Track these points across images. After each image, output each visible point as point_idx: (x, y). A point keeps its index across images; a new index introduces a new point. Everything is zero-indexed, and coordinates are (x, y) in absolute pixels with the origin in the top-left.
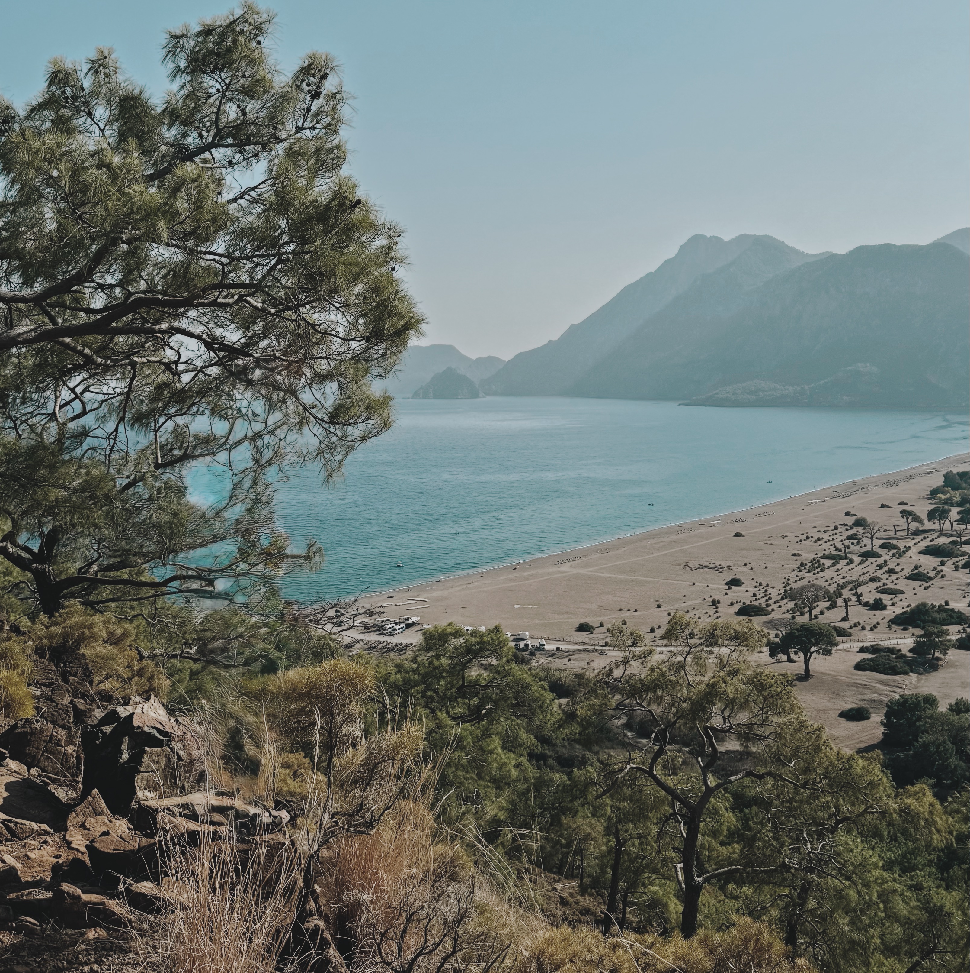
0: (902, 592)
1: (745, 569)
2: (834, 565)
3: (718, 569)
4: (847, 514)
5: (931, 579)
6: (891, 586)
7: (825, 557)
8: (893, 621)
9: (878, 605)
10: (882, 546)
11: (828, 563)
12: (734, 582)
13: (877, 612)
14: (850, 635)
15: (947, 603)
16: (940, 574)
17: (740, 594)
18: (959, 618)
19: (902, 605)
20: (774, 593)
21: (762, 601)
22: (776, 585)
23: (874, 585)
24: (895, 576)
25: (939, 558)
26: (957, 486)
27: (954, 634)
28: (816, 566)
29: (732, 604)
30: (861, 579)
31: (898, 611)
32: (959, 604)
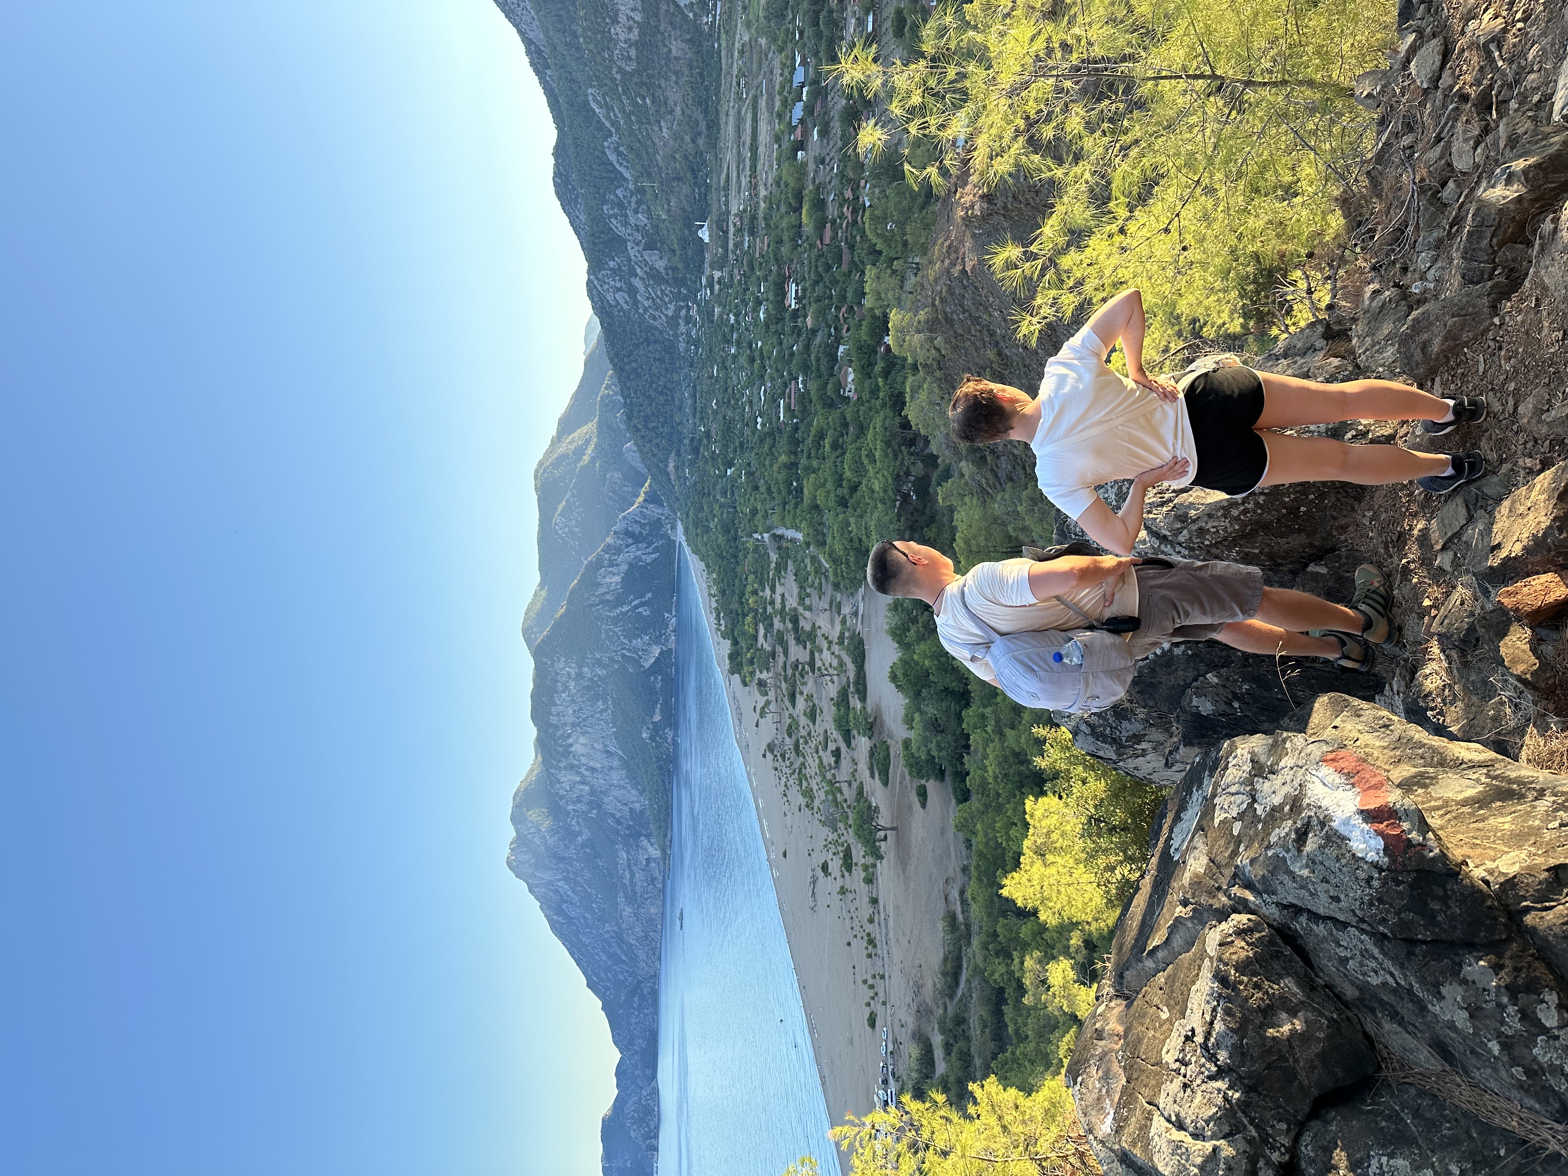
0: (826, 731)
1: (814, 855)
2: (806, 779)
3: (814, 882)
4: (764, 756)
5: (814, 705)
6: (821, 738)
7: (801, 785)
8: (849, 745)
9: (837, 753)
10: (790, 736)
11: (805, 784)
12: (825, 867)
13: (842, 756)
14: (861, 783)
15: (832, 699)
16: (810, 698)
17: (835, 865)
18: (843, 695)
19: (835, 734)
20: (832, 837)
21: (840, 849)
22: (825, 833)
23: (821, 753)
24: (813, 733)
25: (798, 695)
26: (740, 664)
27: (855, 702)
28: (808, 794)
29: (843, 876)
30: (817, 761)
31: (840, 739)
32: (832, 690)
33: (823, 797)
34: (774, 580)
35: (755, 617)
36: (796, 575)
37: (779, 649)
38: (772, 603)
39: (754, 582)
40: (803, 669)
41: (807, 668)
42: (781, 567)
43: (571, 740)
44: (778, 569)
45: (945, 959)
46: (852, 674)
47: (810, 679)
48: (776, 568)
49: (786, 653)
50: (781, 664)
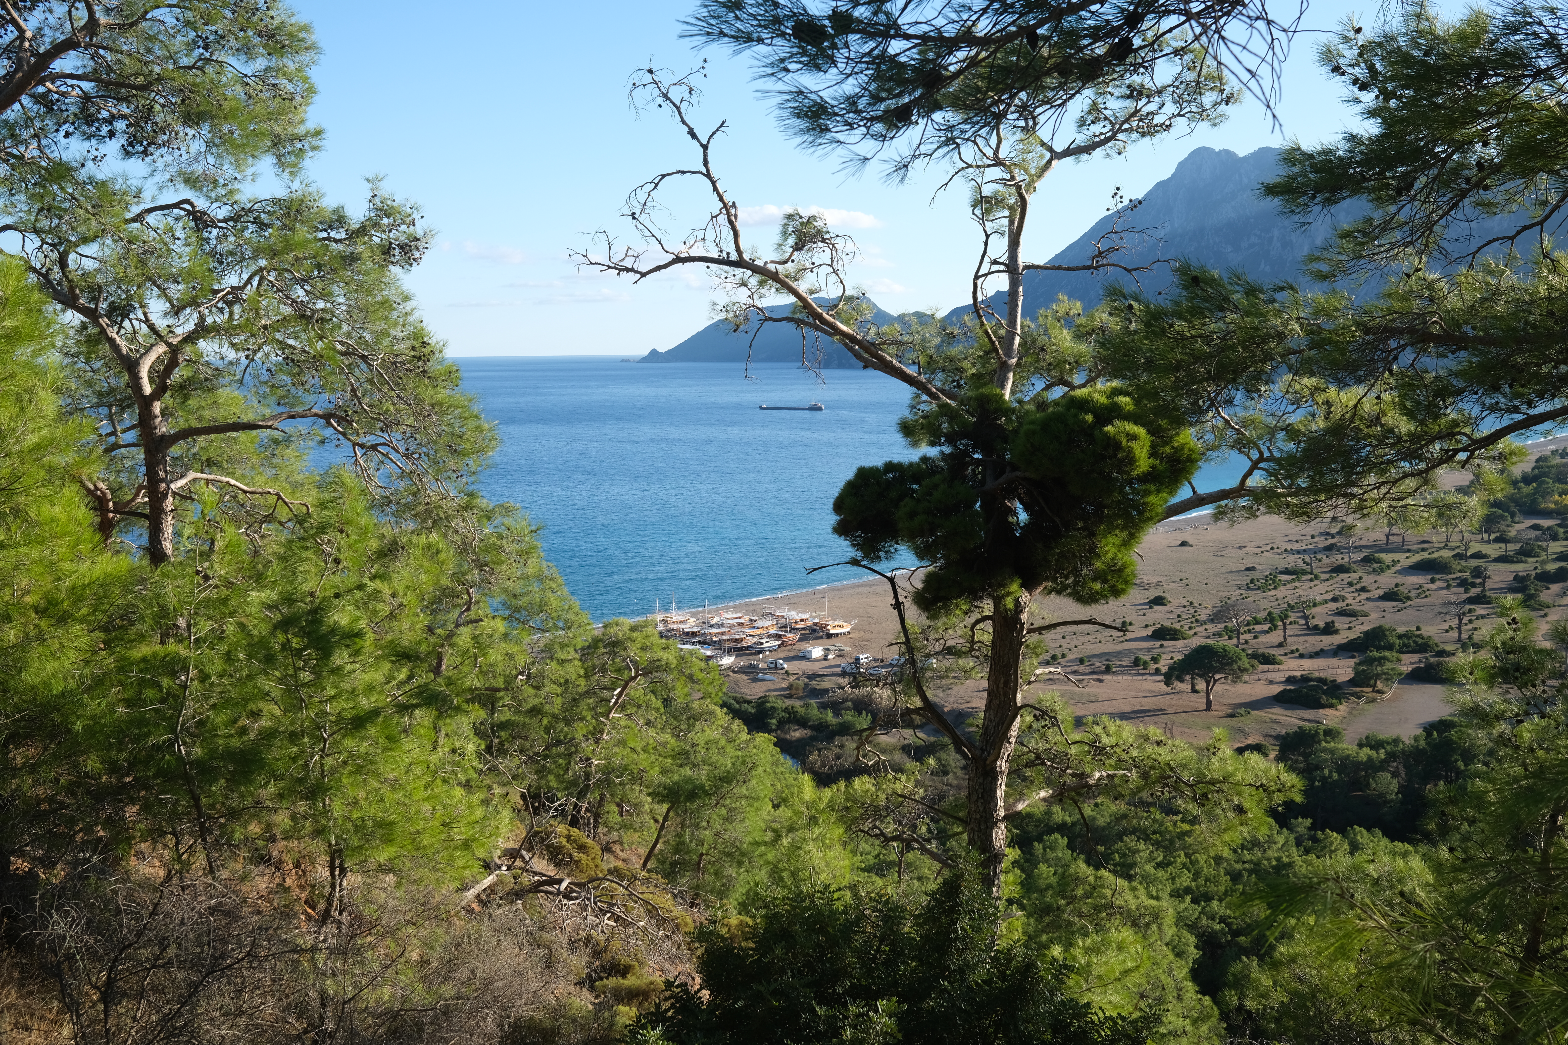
0: (1366, 615)
1: (1180, 587)
2: (1293, 581)
5: (1409, 600)
6: (1355, 607)
8: (1341, 648)
9: (1329, 629)
10: (1362, 560)
12: (1159, 601)
13: (1323, 637)
14: (1280, 663)
15: (1418, 628)
16: (1422, 592)
17: (1159, 616)
18: (1423, 646)
19: (1361, 628)
20: (1203, 615)
21: (1185, 625)
22: (1210, 606)
23: (1333, 606)
24: (1365, 595)
25: (1427, 576)
27: (1408, 663)
28: (1271, 581)
29: (1147, 626)
30: (1318, 599)
31: (1353, 635)
32: (1433, 630)
33: (1264, 604)
37: (1513, 547)
40: (1474, 585)
41: (1474, 591)
47: (1457, 594)
49: (1503, 559)
50: (1486, 549)
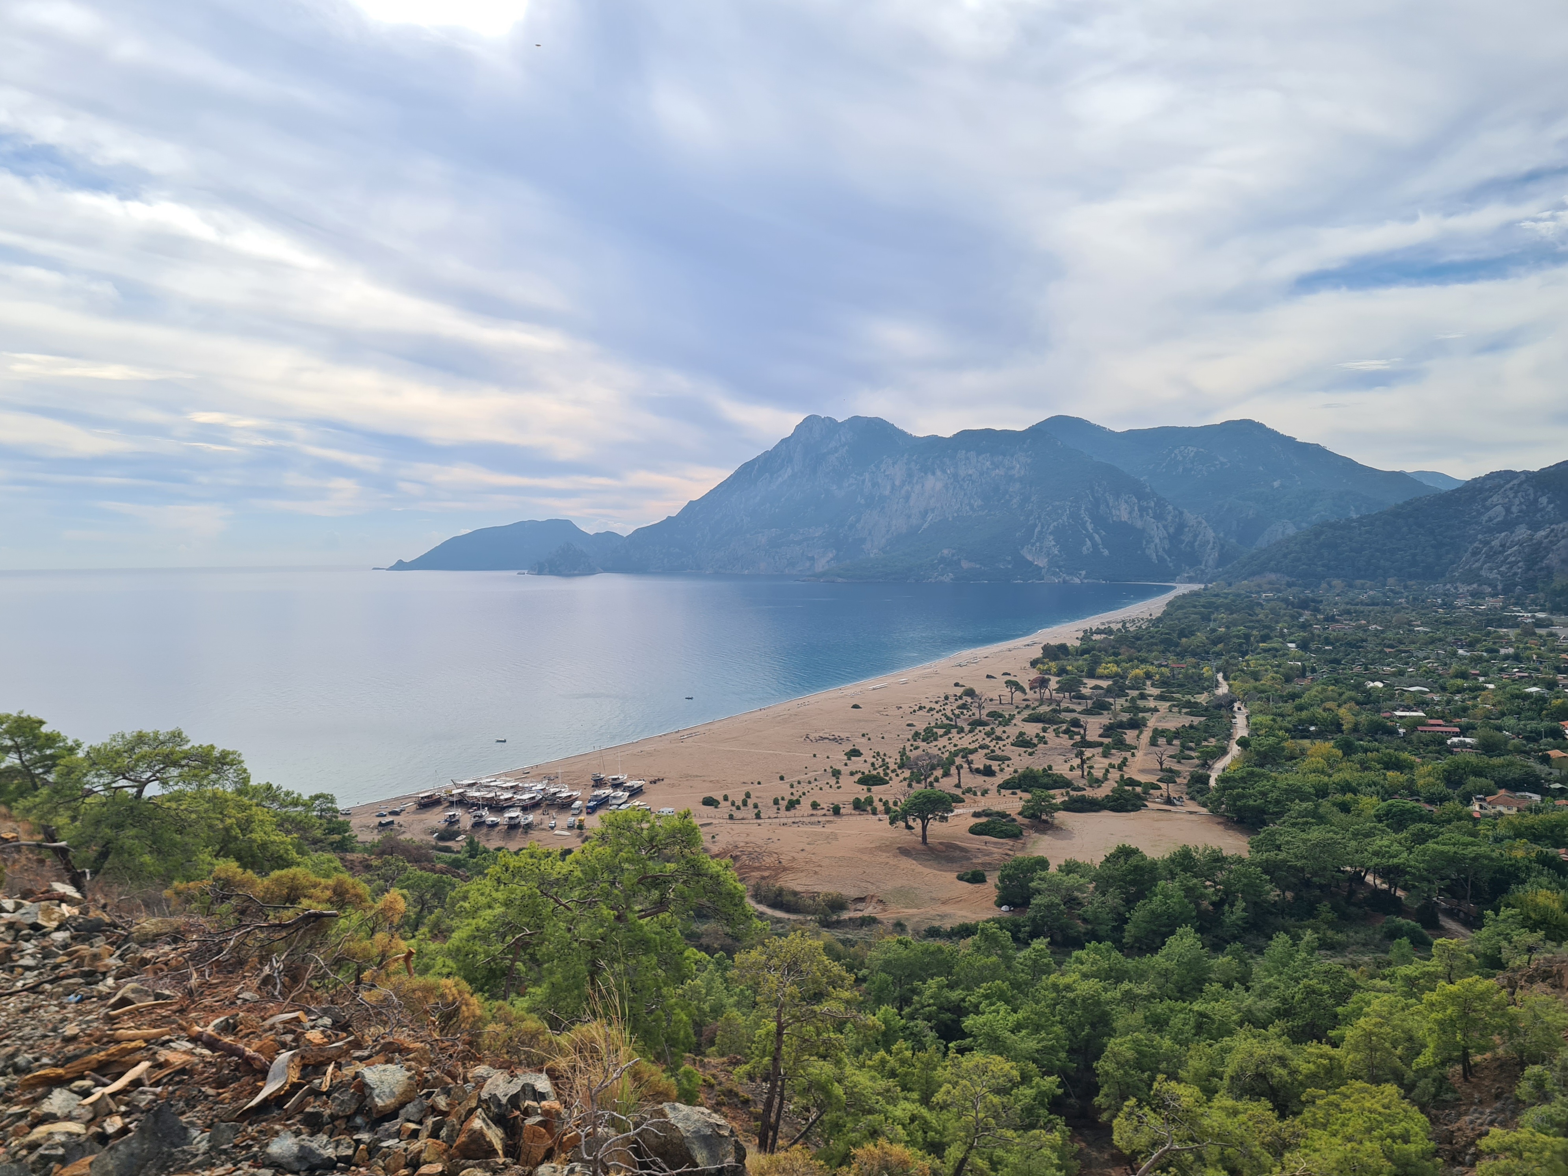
0: (1009, 759)
1: (864, 740)
2: (946, 734)
3: (837, 740)
4: (957, 685)
5: (1035, 745)
6: (999, 752)
7: (937, 726)
8: (1001, 787)
9: (988, 772)
10: (989, 715)
11: (940, 732)
12: (855, 753)
13: (986, 778)
14: (963, 801)
15: (1050, 768)
16: (1043, 740)
17: (859, 764)
18: (1062, 782)
19: (1009, 770)
20: (891, 763)
21: (881, 771)
22: (893, 754)
23: (982, 752)
24: (1001, 743)
25: (1041, 725)
26: (1055, 658)
27: (1059, 797)
28: (929, 735)
29: (852, 774)
30: (971, 747)
31: (1006, 776)
32: (1061, 768)
33: (932, 752)
34: (1171, 699)
35: (1117, 675)
36: (1191, 727)
37: (1088, 704)
38: (1143, 697)
39: (1162, 675)
40: (1075, 733)
41: (1078, 738)
42: (1193, 709)
43: (938, 473)
44: (1188, 704)
45: (795, 894)
46: (1089, 793)
47: (1065, 741)
48: (1189, 702)
49: (1087, 712)
50: (1072, 706)
